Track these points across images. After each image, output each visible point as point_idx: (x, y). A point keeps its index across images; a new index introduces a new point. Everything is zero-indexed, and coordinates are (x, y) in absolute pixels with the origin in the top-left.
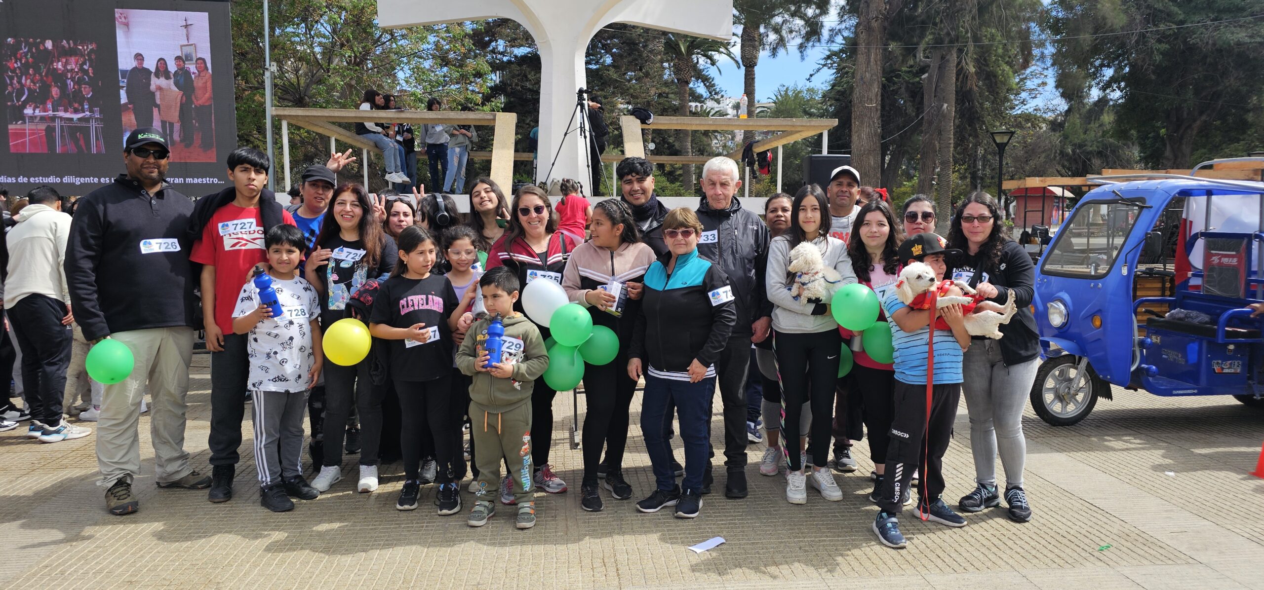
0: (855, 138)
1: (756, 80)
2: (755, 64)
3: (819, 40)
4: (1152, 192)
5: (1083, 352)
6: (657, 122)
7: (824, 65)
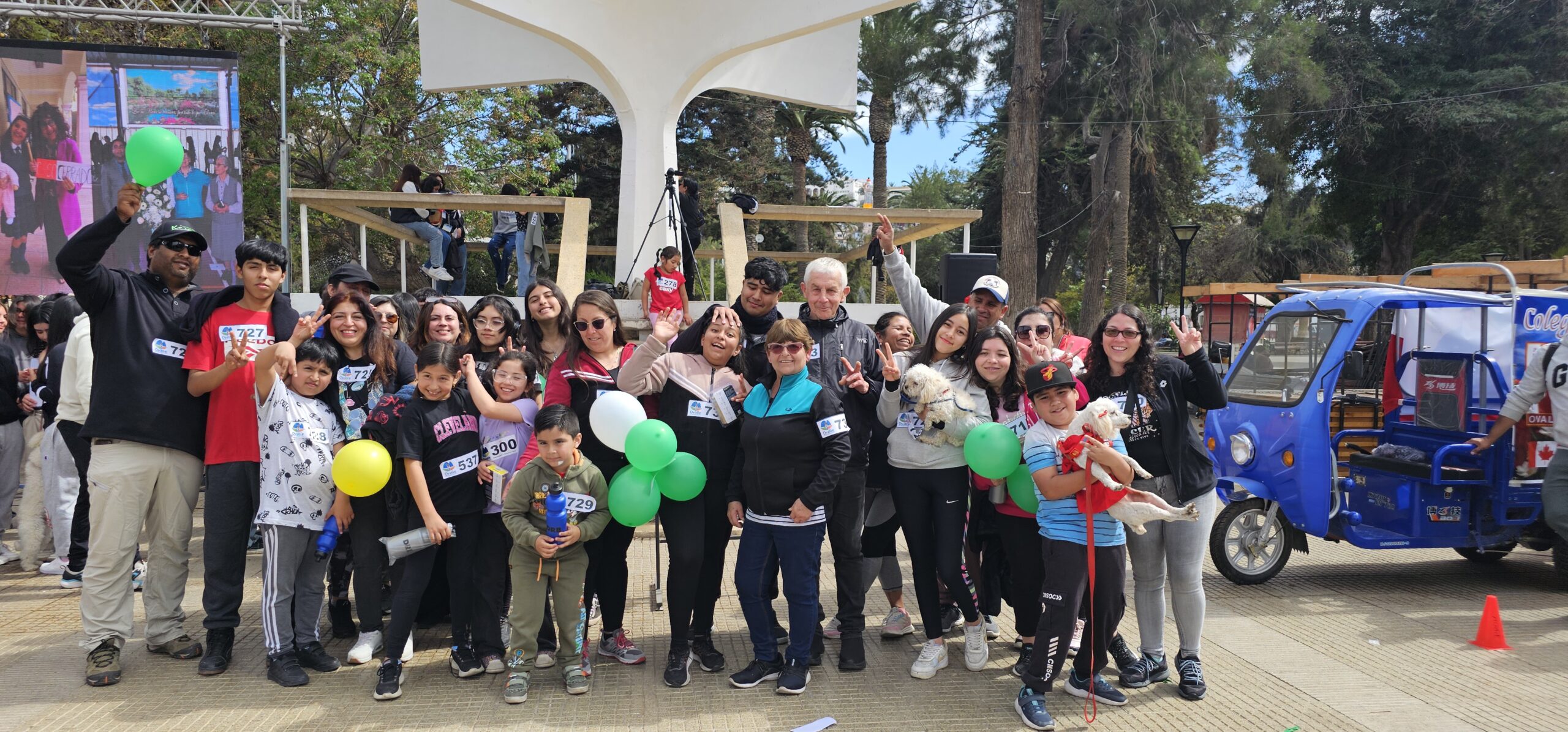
0: (1005, 232)
1: (888, 159)
2: (887, 140)
3: (962, 114)
4: (1353, 303)
5: (1273, 495)
6: (763, 210)
7: (972, 142)
